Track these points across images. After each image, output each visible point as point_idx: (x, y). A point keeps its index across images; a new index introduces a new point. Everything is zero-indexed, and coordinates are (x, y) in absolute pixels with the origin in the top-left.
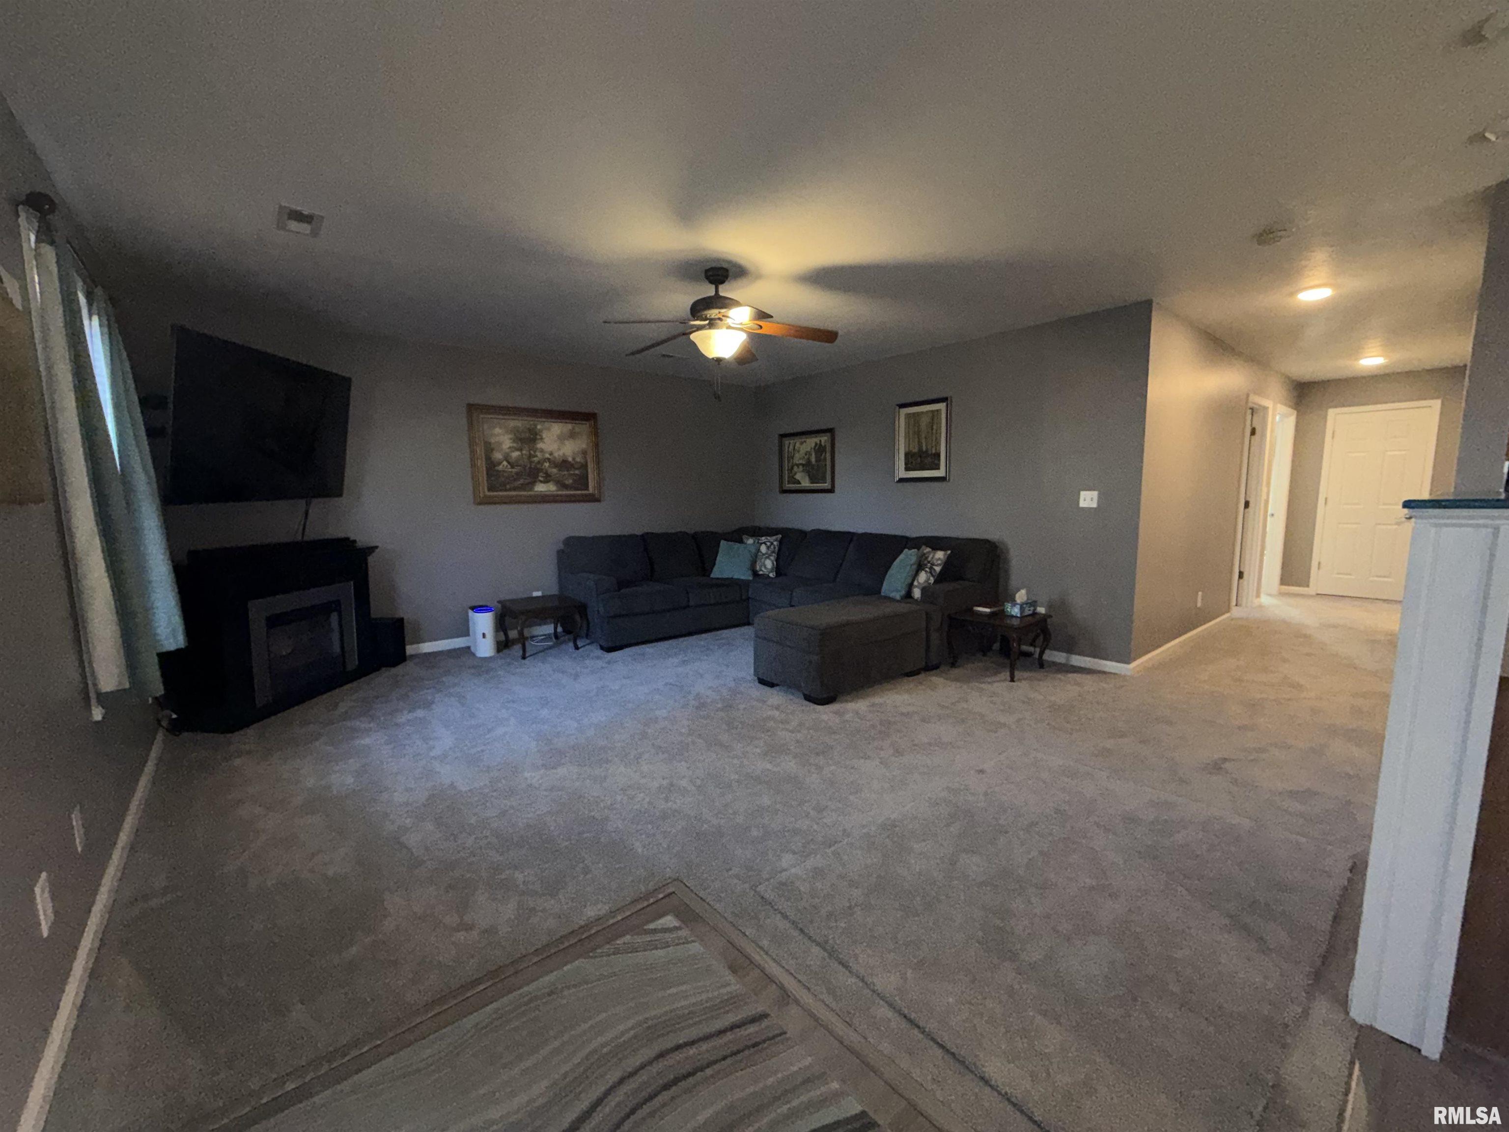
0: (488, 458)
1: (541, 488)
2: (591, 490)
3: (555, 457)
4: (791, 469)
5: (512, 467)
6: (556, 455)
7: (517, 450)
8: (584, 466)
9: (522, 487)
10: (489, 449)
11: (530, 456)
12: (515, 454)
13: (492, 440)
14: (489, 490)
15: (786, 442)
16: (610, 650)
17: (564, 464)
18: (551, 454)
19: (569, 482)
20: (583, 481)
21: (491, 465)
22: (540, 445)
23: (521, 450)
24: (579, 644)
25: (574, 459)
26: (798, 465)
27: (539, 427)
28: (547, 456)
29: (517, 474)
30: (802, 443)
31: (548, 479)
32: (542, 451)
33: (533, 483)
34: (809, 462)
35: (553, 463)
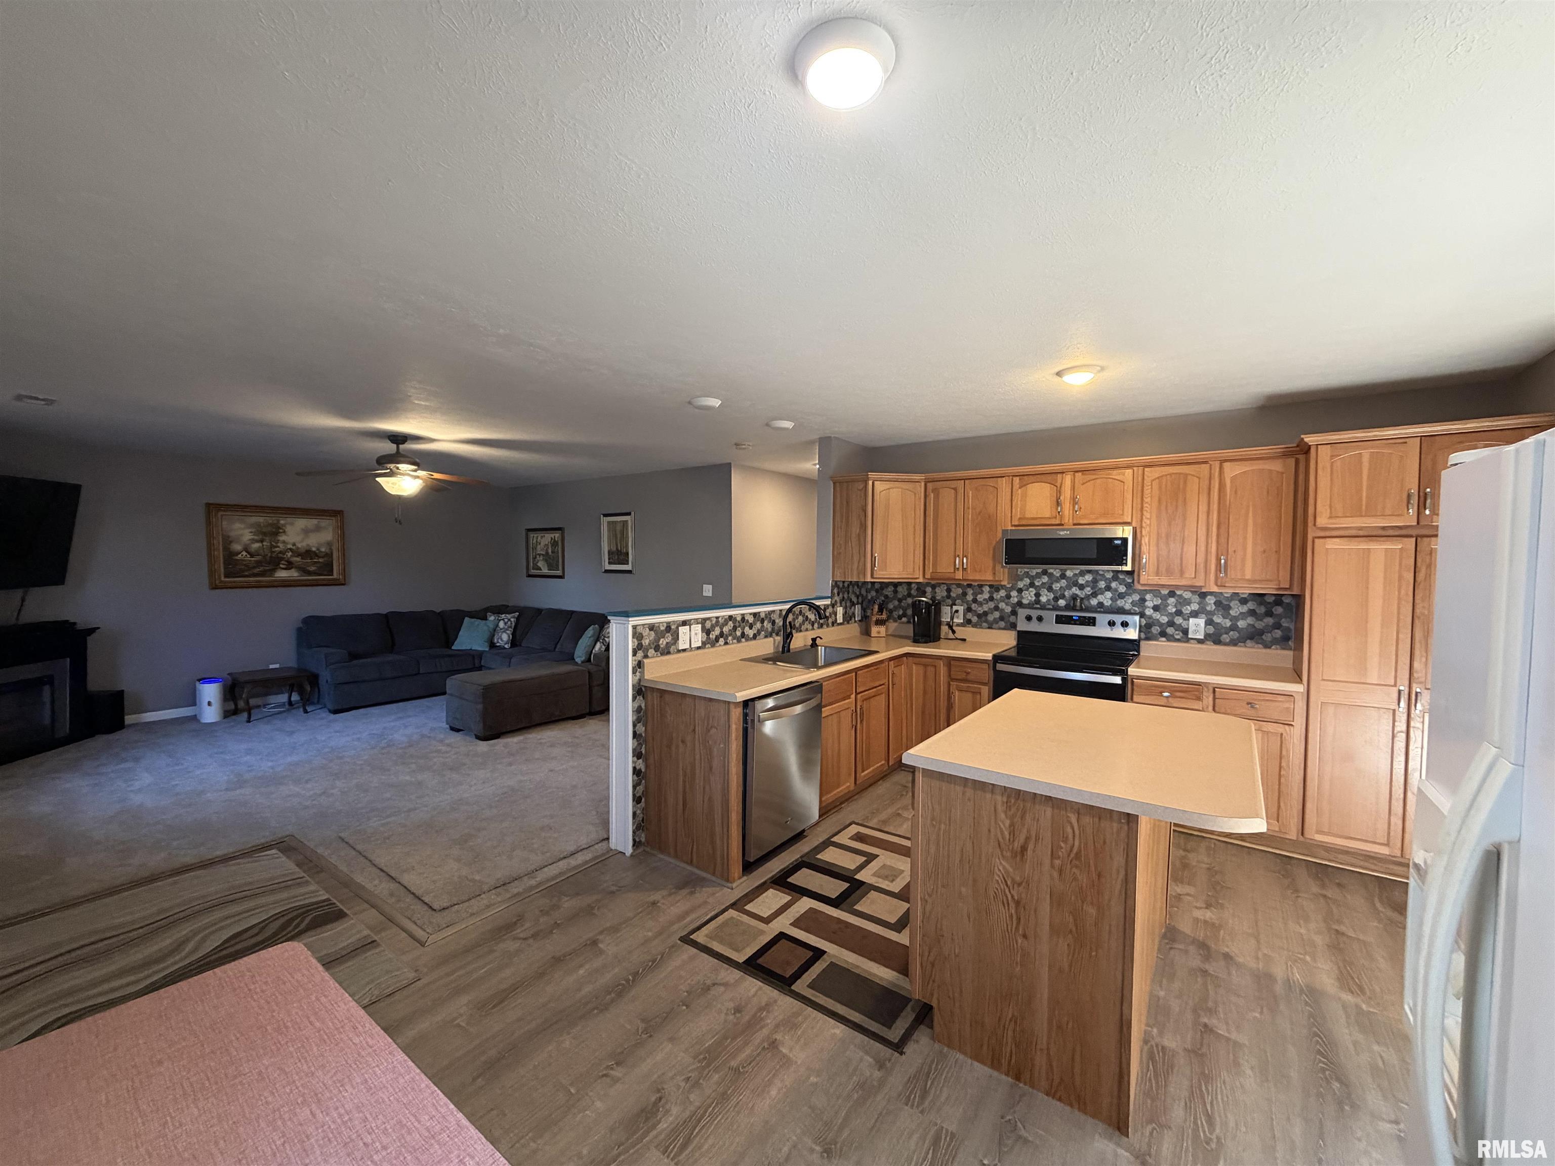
0: (226, 549)
1: (282, 574)
2: (335, 576)
3: (298, 548)
4: (535, 558)
5: (252, 556)
6: (299, 546)
7: (257, 541)
8: (329, 555)
9: (262, 574)
10: (228, 541)
11: (272, 546)
12: (256, 545)
13: (232, 534)
14: (226, 577)
15: (531, 535)
16: (336, 712)
17: (308, 554)
18: (294, 545)
19: (313, 568)
20: (328, 568)
21: (230, 556)
22: (282, 538)
23: (262, 541)
24: (309, 709)
25: (318, 549)
26: (540, 555)
27: (282, 522)
28: (289, 546)
29: (257, 562)
30: (542, 537)
31: (290, 566)
32: (284, 542)
33: (274, 570)
34: (547, 553)
35: (296, 553)
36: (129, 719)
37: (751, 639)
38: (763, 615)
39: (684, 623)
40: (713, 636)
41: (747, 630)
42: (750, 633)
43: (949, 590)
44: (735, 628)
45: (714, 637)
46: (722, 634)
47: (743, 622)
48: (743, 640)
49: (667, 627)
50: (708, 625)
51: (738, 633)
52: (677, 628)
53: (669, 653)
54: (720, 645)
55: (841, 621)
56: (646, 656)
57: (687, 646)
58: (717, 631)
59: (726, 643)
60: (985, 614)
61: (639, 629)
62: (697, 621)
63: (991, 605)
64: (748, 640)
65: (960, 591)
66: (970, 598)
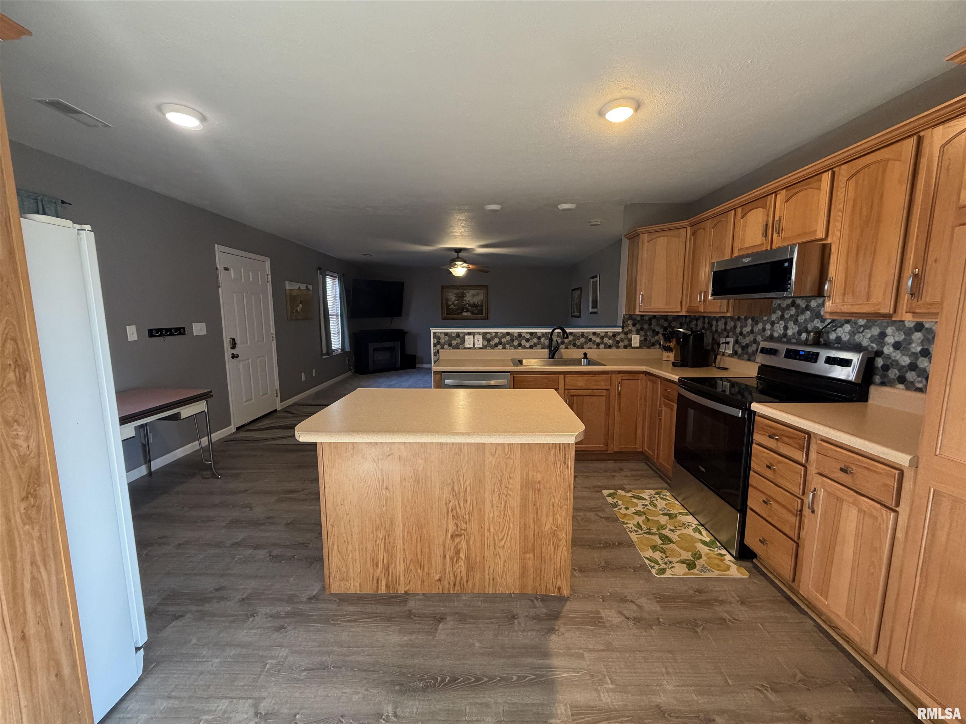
0: (447, 303)
1: (465, 314)
2: (484, 315)
5: (455, 306)
6: (471, 302)
8: (482, 306)
9: (458, 314)
10: (447, 300)
11: (461, 302)
12: (456, 302)
13: (449, 297)
14: (446, 315)
15: (573, 293)
17: (474, 305)
18: (469, 301)
19: (476, 312)
20: (481, 312)
21: (448, 306)
22: (465, 299)
23: (458, 300)
25: (478, 303)
26: (575, 304)
27: (465, 292)
28: (467, 302)
29: (456, 309)
30: (576, 294)
31: (467, 311)
32: (466, 300)
33: (462, 313)
35: (470, 305)
36: (418, 366)
37: (527, 348)
38: (540, 335)
39: (469, 334)
40: (492, 343)
41: (523, 342)
42: (528, 345)
43: (726, 324)
44: (512, 340)
45: (494, 344)
46: (500, 343)
47: (520, 337)
48: (520, 348)
49: (457, 335)
50: (489, 336)
51: (516, 343)
52: (464, 336)
53: (458, 348)
54: (499, 349)
55: (638, 345)
56: (443, 348)
57: (471, 346)
58: (497, 341)
59: (504, 348)
60: (747, 346)
61: (438, 334)
62: (479, 334)
63: (751, 337)
64: (525, 347)
65: (732, 324)
66: (738, 330)
